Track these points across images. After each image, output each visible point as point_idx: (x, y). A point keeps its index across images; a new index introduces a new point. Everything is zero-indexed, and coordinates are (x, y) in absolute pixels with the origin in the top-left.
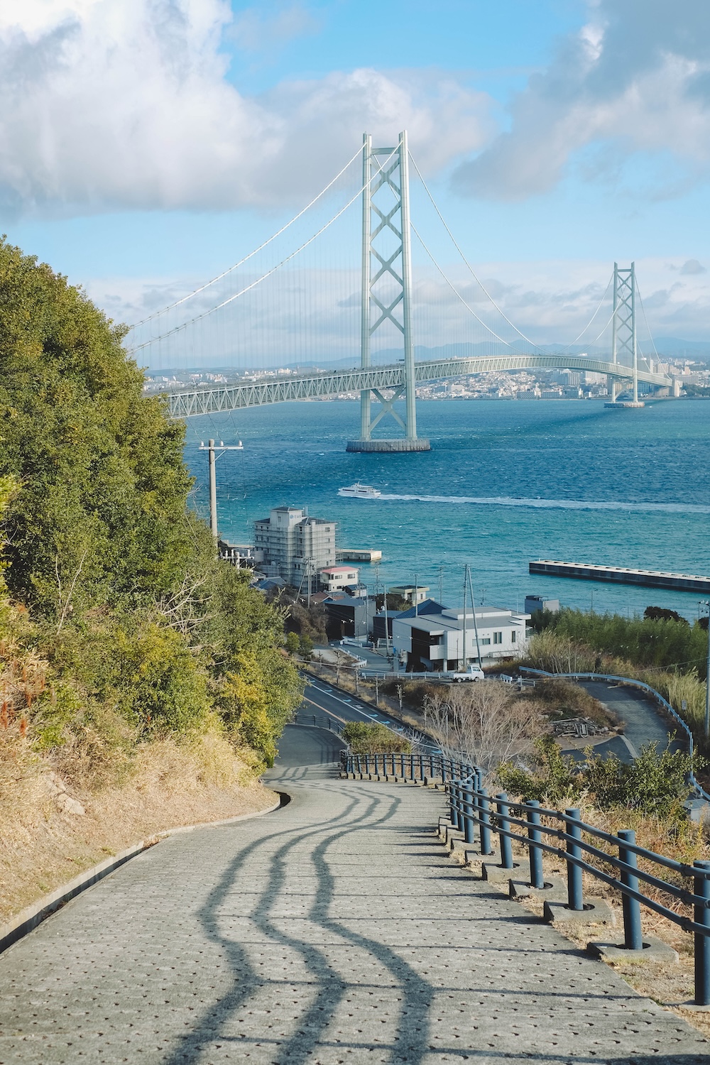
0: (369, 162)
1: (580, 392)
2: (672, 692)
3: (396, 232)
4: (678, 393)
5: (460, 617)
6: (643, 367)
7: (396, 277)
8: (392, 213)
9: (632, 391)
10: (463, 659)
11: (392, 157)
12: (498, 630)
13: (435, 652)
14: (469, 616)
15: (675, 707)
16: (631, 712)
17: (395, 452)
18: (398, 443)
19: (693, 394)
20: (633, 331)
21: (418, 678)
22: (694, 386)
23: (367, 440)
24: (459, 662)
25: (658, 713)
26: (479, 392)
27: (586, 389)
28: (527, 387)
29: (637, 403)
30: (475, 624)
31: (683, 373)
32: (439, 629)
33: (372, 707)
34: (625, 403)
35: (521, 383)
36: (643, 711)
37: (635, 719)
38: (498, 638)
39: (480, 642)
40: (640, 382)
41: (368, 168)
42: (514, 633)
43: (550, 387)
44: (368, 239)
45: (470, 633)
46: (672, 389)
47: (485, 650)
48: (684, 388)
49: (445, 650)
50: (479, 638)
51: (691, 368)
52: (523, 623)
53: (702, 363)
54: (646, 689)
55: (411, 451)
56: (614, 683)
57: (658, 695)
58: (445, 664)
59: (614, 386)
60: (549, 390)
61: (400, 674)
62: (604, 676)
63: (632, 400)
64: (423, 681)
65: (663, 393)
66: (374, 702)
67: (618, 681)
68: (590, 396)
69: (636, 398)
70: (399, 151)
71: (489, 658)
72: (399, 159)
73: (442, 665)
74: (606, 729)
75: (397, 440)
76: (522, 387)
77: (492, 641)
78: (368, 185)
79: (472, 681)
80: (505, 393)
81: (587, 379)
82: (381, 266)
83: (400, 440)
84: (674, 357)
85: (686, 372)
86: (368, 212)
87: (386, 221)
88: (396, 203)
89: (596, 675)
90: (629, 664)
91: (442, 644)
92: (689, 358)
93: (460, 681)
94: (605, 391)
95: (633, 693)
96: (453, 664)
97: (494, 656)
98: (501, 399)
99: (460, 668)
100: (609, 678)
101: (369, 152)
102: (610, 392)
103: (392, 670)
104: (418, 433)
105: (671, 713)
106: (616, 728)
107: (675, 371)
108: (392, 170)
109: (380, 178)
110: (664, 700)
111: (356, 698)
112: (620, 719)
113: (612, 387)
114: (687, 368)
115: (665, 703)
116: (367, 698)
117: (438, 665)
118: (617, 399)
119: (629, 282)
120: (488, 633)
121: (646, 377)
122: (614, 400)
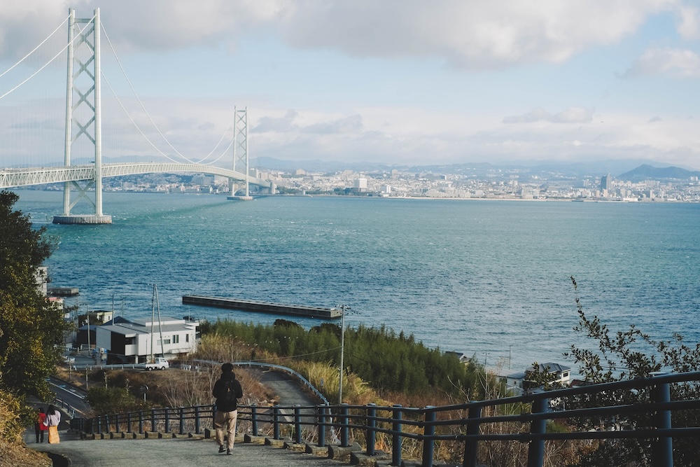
0: (72, 27)
1: (211, 190)
2: (310, 374)
3: (91, 75)
4: (274, 192)
5: (148, 324)
6: (252, 174)
7: (90, 106)
8: (88, 63)
9: (245, 189)
10: (151, 355)
11: (88, 25)
12: (175, 333)
13: (129, 350)
14: (156, 324)
15: (314, 384)
16: (282, 389)
17: (87, 224)
18: (88, 217)
19: (283, 193)
20: (246, 150)
21: (117, 368)
22: (284, 188)
23: (68, 216)
24: (147, 357)
25: (302, 389)
26: (144, 187)
27: (215, 188)
28: (176, 185)
29: (248, 197)
30: (160, 329)
31: (277, 179)
32: (132, 333)
33: (83, 390)
34: (240, 197)
35: (172, 183)
36: (291, 388)
37: (285, 394)
38: (176, 339)
39: (163, 342)
40: (250, 184)
41: (72, 32)
42: (187, 335)
43: (191, 186)
44: (71, 79)
45: (156, 336)
46: (270, 189)
47: (167, 348)
48: (278, 189)
49: (136, 349)
50: (163, 339)
51: (282, 176)
52: (195, 328)
53: (289, 174)
54: (290, 373)
55: (98, 224)
56: (266, 368)
57: (300, 376)
58: (137, 359)
59: (234, 185)
60: (190, 187)
61: (103, 366)
62: (259, 364)
63: (245, 195)
64: (121, 371)
65: (266, 192)
66: (85, 386)
67: (269, 367)
68: (217, 192)
69: (248, 194)
70: (94, 21)
71: (169, 353)
72: (94, 27)
73: (135, 358)
74: (266, 401)
75: (88, 216)
76: (173, 185)
77: (172, 341)
78: (72, 42)
79: (159, 369)
80: (161, 189)
81: (215, 181)
82: (79, 98)
83: (91, 216)
84: (271, 170)
85: (279, 179)
86: (71, 61)
87: (84, 68)
88: (91, 56)
89: (253, 363)
90: (275, 355)
91: (135, 344)
92: (281, 170)
93: (150, 369)
94: (227, 189)
95: (281, 375)
96: (143, 359)
97: (173, 352)
98: (159, 193)
99: (149, 361)
100: (262, 365)
101: (73, 21)
102: (230, 190)
103: (96, 364)
104: (103, 212)
105: (311, 389)
106: (273, 401)
107: (272, 178)
108: (89, 33)
109: (80, 38)
110: (305, 380)
111: (70, 384)
112: (275, 394)
113: (232, 187)
114: (280, 176)
115: (306, 382)
116: (79, 384)
117: (131, 359)
118: (235, 195)
119: (244, 119)
120: (168, 335)
121: (254, 180)
122: (233, 195)
